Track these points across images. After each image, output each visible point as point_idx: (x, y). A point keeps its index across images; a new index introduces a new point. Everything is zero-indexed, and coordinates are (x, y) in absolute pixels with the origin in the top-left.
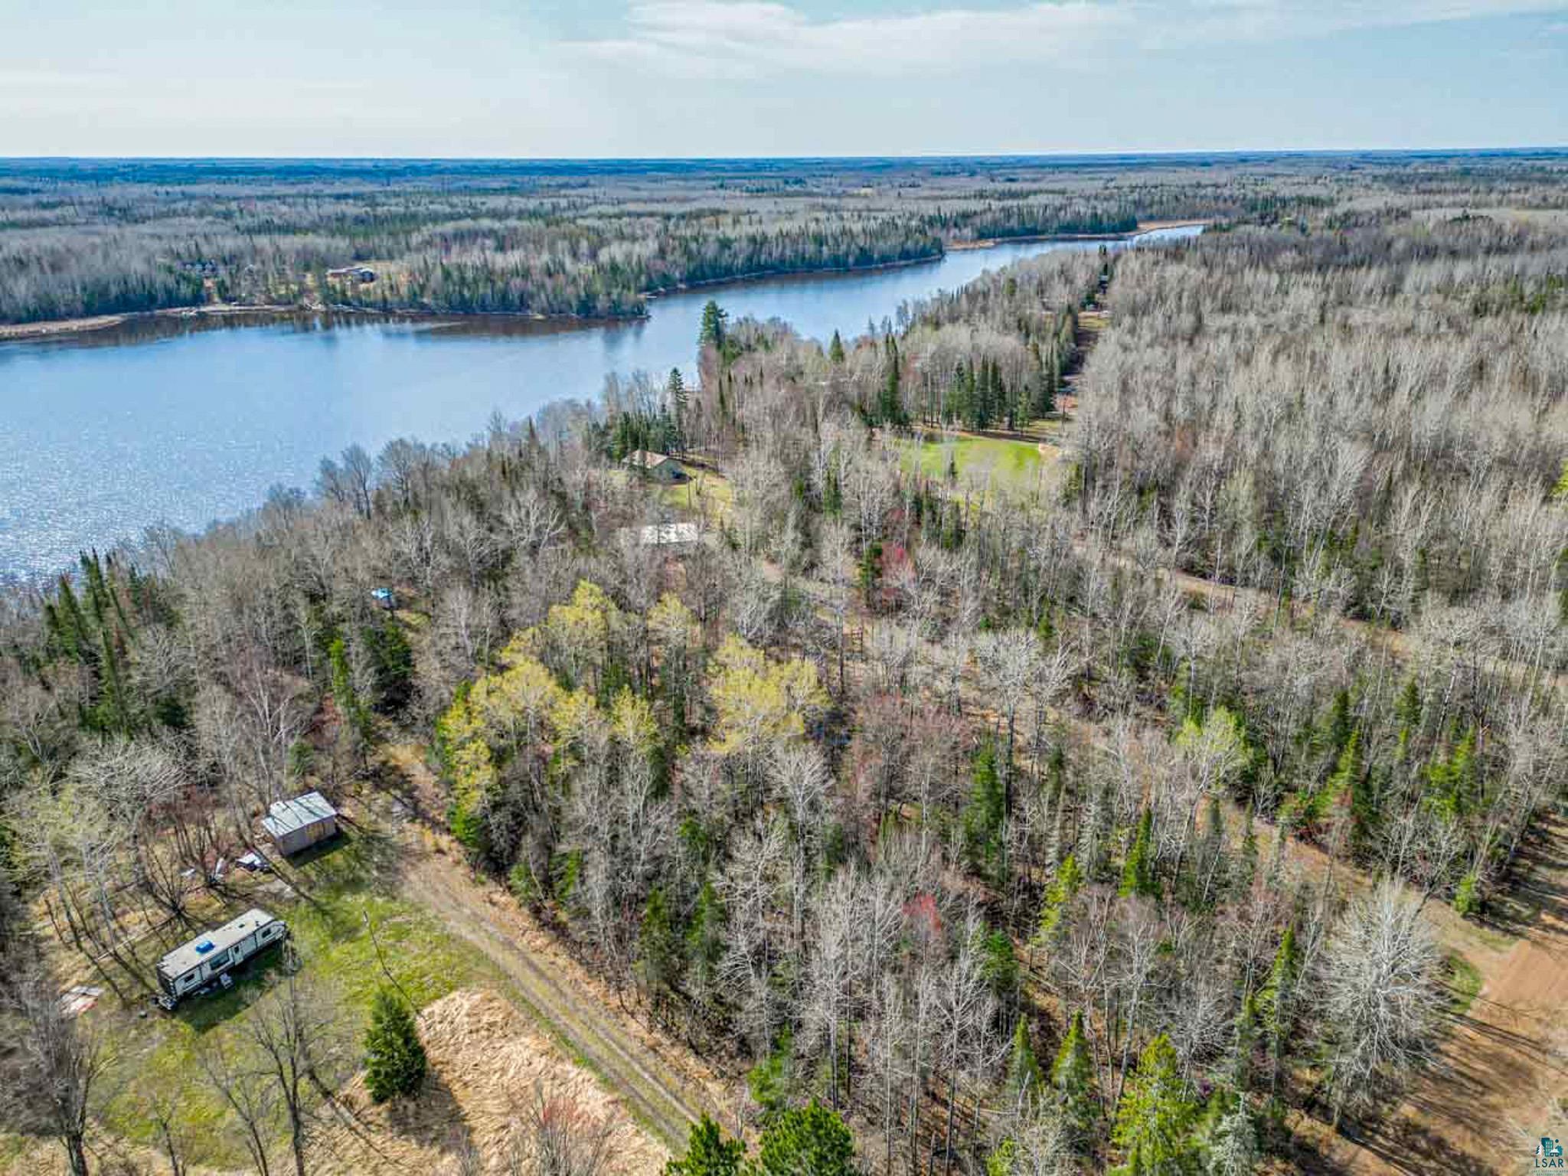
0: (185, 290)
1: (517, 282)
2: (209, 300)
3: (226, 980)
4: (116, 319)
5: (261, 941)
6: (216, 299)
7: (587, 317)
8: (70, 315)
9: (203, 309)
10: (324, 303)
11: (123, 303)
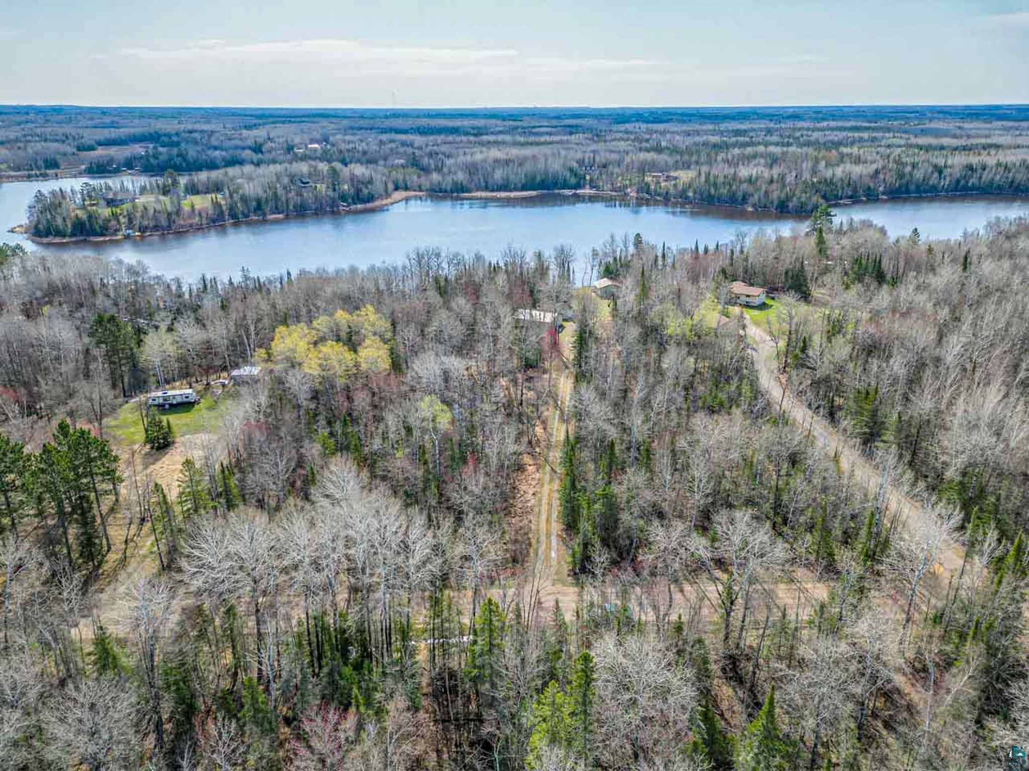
0: (573, 181)
1: (745, 186)
2: (584, 187)
3: (167, 406)
4: (533, 193)
5: (185, 400)
6: (588, 186)
7: (782, 212)
8: (516, 189)
9: (578, 191)
10: (638, 192)
11: (543, 185)
